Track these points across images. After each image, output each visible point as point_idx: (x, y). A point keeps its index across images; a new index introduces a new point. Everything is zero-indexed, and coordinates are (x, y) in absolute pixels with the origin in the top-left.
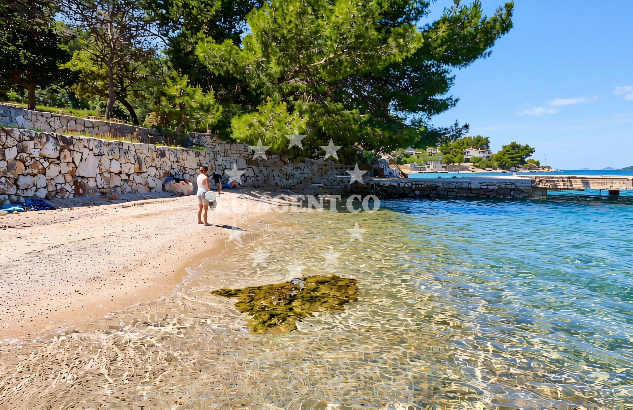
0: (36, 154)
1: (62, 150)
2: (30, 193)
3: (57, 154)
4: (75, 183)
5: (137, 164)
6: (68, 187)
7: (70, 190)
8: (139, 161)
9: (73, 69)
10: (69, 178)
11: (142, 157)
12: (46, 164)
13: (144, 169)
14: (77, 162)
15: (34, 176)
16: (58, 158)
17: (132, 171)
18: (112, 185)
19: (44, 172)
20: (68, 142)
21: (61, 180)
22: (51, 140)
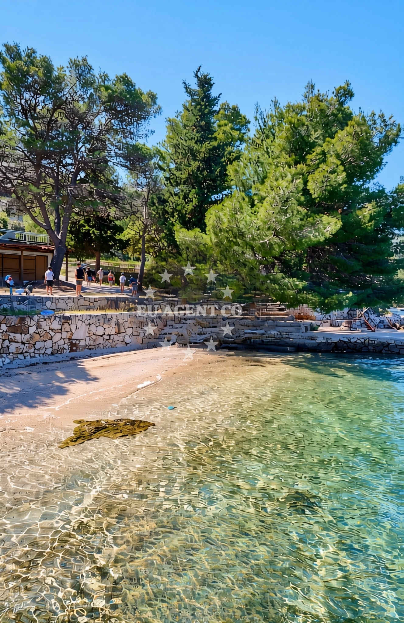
0: (47, 328)
1: (62, 325)
2: (42, 352)
3: (60, 327)
4: (72, 344)
5: (117, 327)
6: (66, 346)
7: (67, 348)
8: (118, 324)
9: (124, 239)
10: (67, 341)
11: (121, 321)
12: (53, 334)
13: (122, 330)
14: (73, 331)
15: (45, 341)
16: (61, 330)
17: (113, 332)
18: (97, 343)
19: (51, 338)
20: (67, 319)
21: (61, 342)
22: (58, 319)
